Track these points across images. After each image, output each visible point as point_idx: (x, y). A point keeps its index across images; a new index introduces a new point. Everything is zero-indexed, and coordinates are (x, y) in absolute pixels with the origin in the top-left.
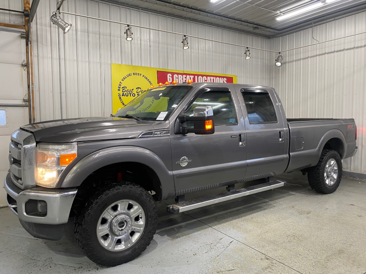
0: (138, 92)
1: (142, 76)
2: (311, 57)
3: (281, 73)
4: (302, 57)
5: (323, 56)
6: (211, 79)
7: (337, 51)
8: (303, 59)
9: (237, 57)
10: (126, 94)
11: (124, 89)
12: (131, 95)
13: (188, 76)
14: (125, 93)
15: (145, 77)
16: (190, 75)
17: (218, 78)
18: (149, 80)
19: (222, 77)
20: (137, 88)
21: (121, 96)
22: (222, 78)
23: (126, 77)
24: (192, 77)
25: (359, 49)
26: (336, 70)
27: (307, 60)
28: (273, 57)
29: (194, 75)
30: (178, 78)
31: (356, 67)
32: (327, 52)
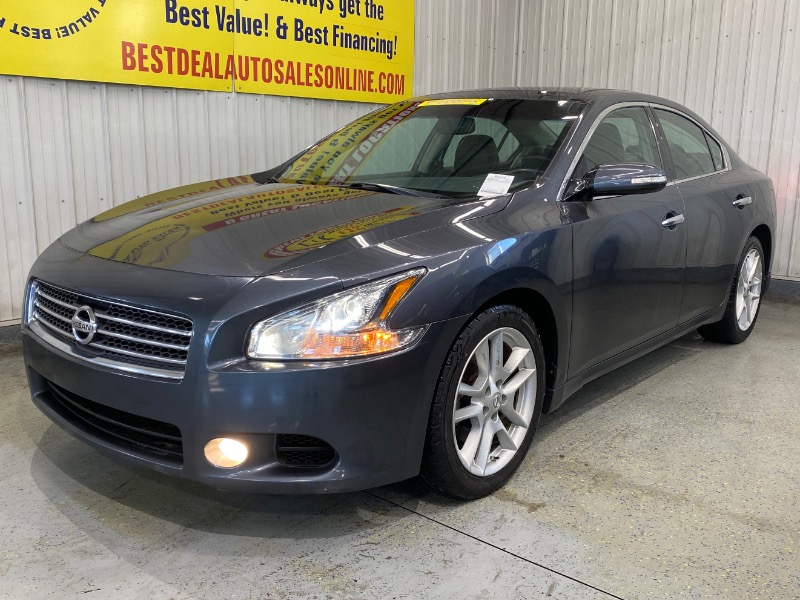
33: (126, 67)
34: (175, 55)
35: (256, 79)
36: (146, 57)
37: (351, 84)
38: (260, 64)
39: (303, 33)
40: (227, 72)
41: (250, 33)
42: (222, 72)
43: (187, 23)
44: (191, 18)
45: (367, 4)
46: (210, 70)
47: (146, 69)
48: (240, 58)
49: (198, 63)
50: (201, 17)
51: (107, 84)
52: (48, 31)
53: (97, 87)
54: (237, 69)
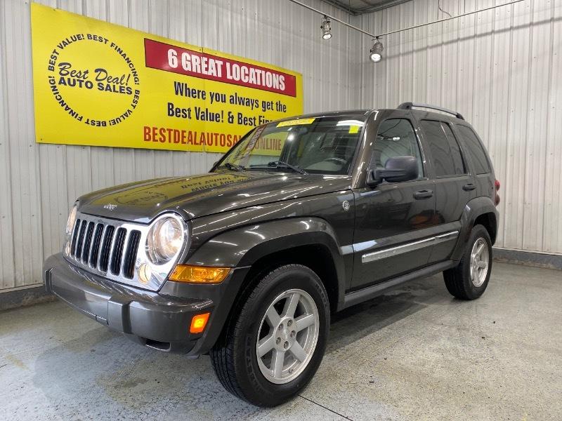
0: (98, 78)
1: (109, 43)
2: (432, 47)
3: (377, 77)
4: (415, 48)
5: (455, 45)
6: (256, 73)
7: (481, 35)
8: (418, 50)
9: (302, 39)
10: (69, 80)
11: (64, 68)
12: (83, 84)
13: (211, 61)
14: (66, 78)
15: (117, 47)
16: (215, 58)
17: (268, 73)
18: (125, 55)
19: (277, 73)
20: (96, 71)
21: (57, 84)
22: (277, 75)
23: (70, 40)
24: (220, 63)
25: (521, 31)
26: (477, 70)
27: (424, 52)
28: (362, 48)
29: (225, 60)
30: (191, 61)
31: (513, 63)
32: (461, 37)
33: (145, 140)
34: (172, 133)
35: (216, 144)
36: (157, 134)
37: (269, 147)
38: (219, 137)
39: (242, 120)
40: (201, 142)
41: (213, 120)
42: (198, 141)
43: (179, 116)
44: (182, 114)
45: (277, 104)
46: (191, 140)
47: (157, 141)
48: (208, 134)
49: (185, 137)
50: (187, 113)
51: (135, 149)
52: (105, 122)
53: (130, 151)
54: (206, 139)
